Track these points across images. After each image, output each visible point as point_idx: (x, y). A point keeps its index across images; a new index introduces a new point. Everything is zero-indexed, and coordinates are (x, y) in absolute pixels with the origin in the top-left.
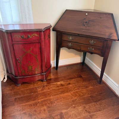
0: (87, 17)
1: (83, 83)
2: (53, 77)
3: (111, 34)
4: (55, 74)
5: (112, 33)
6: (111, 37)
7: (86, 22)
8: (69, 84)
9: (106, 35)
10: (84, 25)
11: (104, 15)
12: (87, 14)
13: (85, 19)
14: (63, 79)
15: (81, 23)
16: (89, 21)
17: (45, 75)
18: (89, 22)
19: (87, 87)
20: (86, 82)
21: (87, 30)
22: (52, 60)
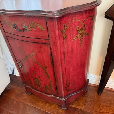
4: (90, 103)
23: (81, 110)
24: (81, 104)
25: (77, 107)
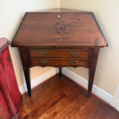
0: (61, 21)
1: (71, 105)
2: (30, 111)
3: (97, 39)
4: (30, 105)
5: (99, 38)
6: (98, 43)
7: (61, 28)
8: (55, 113)
9: (91, 42)
10: (59, 33)
11: (83, 15)
12: (59, 16)
13: (58, 24)
14: (44, 110)
15: (54, 30)
16: (65, 25)
17: (18, 116)
18: (64, 28)
19: (78, 109)
20: (74, 101)
21: (64, 39)
22: (21, 85)
23: (30, 113)
24: (27, 110)
25: (27, 114)
